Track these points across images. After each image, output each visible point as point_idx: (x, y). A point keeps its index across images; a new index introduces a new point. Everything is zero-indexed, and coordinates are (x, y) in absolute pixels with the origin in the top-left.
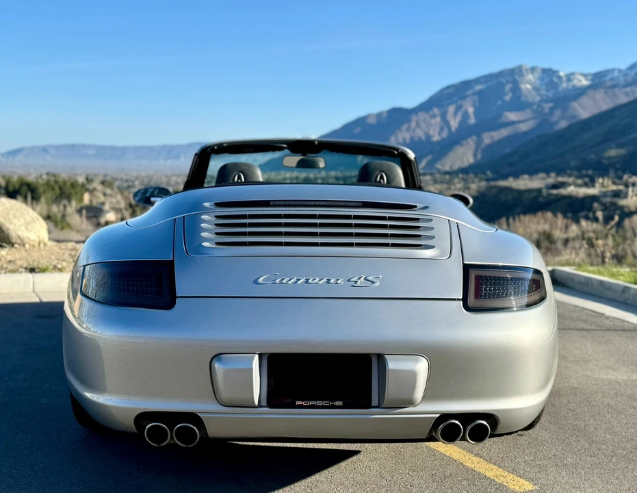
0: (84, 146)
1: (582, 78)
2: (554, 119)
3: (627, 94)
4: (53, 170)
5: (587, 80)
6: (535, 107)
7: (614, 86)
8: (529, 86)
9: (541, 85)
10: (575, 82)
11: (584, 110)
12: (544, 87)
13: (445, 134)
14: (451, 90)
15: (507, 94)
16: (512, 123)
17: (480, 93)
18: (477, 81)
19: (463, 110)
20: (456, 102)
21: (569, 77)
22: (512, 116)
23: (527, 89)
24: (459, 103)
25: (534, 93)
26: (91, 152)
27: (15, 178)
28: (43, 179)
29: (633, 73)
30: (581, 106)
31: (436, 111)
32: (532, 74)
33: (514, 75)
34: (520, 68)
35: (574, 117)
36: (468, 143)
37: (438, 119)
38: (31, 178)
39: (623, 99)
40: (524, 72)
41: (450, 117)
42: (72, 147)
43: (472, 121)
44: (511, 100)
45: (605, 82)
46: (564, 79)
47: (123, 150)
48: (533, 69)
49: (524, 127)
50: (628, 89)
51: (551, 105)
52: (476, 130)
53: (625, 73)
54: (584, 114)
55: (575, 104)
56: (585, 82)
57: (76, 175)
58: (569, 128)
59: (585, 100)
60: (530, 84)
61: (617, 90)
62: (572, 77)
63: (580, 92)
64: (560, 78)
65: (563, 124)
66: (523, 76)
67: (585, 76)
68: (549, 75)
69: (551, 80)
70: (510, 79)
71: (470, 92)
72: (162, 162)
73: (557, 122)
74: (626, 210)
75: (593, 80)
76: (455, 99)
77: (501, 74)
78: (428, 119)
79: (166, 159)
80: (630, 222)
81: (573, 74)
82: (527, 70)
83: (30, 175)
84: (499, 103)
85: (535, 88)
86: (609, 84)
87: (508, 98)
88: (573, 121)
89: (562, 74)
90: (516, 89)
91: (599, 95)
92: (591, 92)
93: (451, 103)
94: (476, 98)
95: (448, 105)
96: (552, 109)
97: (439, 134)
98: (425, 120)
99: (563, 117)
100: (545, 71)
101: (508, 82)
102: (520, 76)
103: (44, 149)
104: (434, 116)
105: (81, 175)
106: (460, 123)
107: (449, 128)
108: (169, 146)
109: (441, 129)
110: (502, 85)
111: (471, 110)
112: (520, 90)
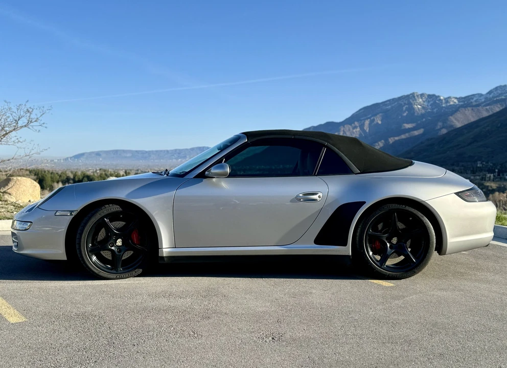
0: (124, 151)
1: (455, 100)
2: (438, 127)
3: (487, 110)
4: (104, 167)
6: (424, 120)
7: (478, 105)
8: (419, 107)
9: (428, 105)
10: (451, 103)
11: (459, 121)
12: (430, 107)
15: (405, 112)
16: (408, 130)
17: (386, 111)
18: (384, 103)
19: (375, 123)
20: (370, 118)
21: (447, 100)
23: (418, 108)
24: (372, 118)
25: (423, 111)
26: (129, 155)
27: (79, 173)
28: (97, 173)
29: (491, 96)
30: (456, 119)
31: (356, 123)
32: (422, 98)
33: (408, 99)
34: (413, 94)
35: (452, 126)
37: (358, 129)
38: (90, 173)
39: (485, 114)
40: (416, 97)
41: (366, 127)
42: (116, 152)
44: (408, 115)
45: (472, 102)
46: (444, 101)
47: (150, 153)
48: (422, 95)
49: (416, 133)
50: (488, 107)
52: (384, 136)
53: (485, 96)
54: (458, 125)
55: (452, 118)
57: (118, 170)
58: (448, 134)
59: (458, 115)
60: (420, 105)
61: (480, 108)
62: (449, 100)
63: (455, 110)
64: (440, 100)
65: (444, 131)
66: (416, 100)
67: (458, 99)
68: (433, 98)
69: (435, 102)
70: (407, 102)
72: (174, 160)
73: (440, 130)
74: (490, 188)
75: (463, 102)
76: (369, 116)
77: (400, 98)
78: (351, 129)
79: (177, 159)
80: (493, 196)
81: (449, 98)
82: (417, 96)
83: (88, 171)
84: (400, 117)
85: (423, 108)
86: (474, 104)
87: (405, 114)
88: (450, 129)
89: (442, 98)
90: (411, 109)
91: (468, 111)
92: (462, 110)
93: (367, 119)
94: (383, 114)
95: (365, 120)
98: (349, 130)
99: (444, 127)
100: (430, 96)
101: (405, 104)
102: (413, 100)
103: (98, 154)
104: (355, 127)
105: (122, 170)
108: (179, 150)
110: (401, 106)
111: (380, 123)
112: (414, 109)
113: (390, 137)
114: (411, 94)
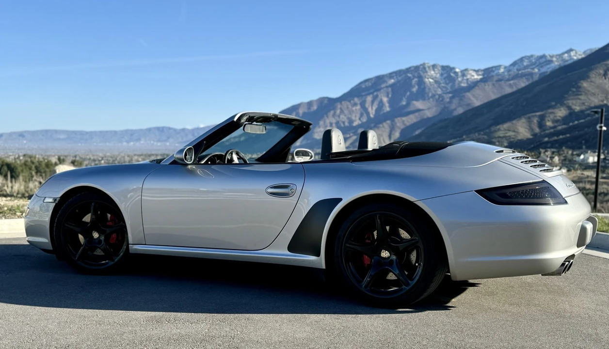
1: (474, 73)
2: (453, 106)
3: (511, 86)
5: (478, 75)
6: (437, 97)
7: (500, 80)
8: (431, 80)
9: (441, 79)
10: (469, 77)
11: (477, 99)
12: (443, 81)
13: (364, 119)
14: (369, 84)
15: (414, 86)
16: (419, 110)
17: (392, 86)
18: (391, 75)
19: (379, 99)
20: (372, 93)
21: (464, 73)
22: (418, 104)
23: (430, 82)
24: (375, 94)
25: (436, 86)
29: (514, 69)
30: (474, 96)
31: (356, 100)
32: (434, 70)
33: (418, 71)
34: (424, 65)
35: (468, 105)
36: (383, 127)
37: (358, 107)
39: (508, 90)
40: (427, 69)
41: (368, 104)
43: (387, 108)
44: (418, 91)
45: (493, 76)
46: (460, 74)
48: (434, 66)
49: (429, 114)
50: (512, 82)
51: (450, 95)
52: (391, 116)
53: (508, 69)
54: (477, 103)
55: (468, 94)
56: (477, 77)
58: (465, 113)
59: (477, 91)
60: (433, 79)
61: (503, 82)
62: (466, 73)
63: (474, 85)
64: (456, 73)
65: (460, 111)
66: (427, 72)
67: (477, 71)
68: (447, 70)
69: (450, 75)
70: (416, 75)
71: (383, 86)
73: (455, 109)
75: (483, 75)
76: (372, 91)
77: (408, 70)
78: (350, 106)
81: (466, 70)
82: (429, 67)
84: (408, 94)
85: (436, 82)
86: (496, 78)
87: (415, 90)
88: (467, 108)
89: (457, 70)
90: (421, 82)
91: (488, 87)
92: (481, 85)
93: (369, 94)
94: (390, 89)
95: (366, 95)
96: (451, 98)
97: (360, 119)
98: (348, 108)
99: (460, 105)
100: (444, 68)
101: (414, 77)
102: (424, 72)
104: (355, 105)
106: (376, 110)
107: (368, 114)
109: (362, 115)
110: (410, 79)
111: (385, 100)
112: (424, 83)
113: (396, 117)
114: (421, 65)
